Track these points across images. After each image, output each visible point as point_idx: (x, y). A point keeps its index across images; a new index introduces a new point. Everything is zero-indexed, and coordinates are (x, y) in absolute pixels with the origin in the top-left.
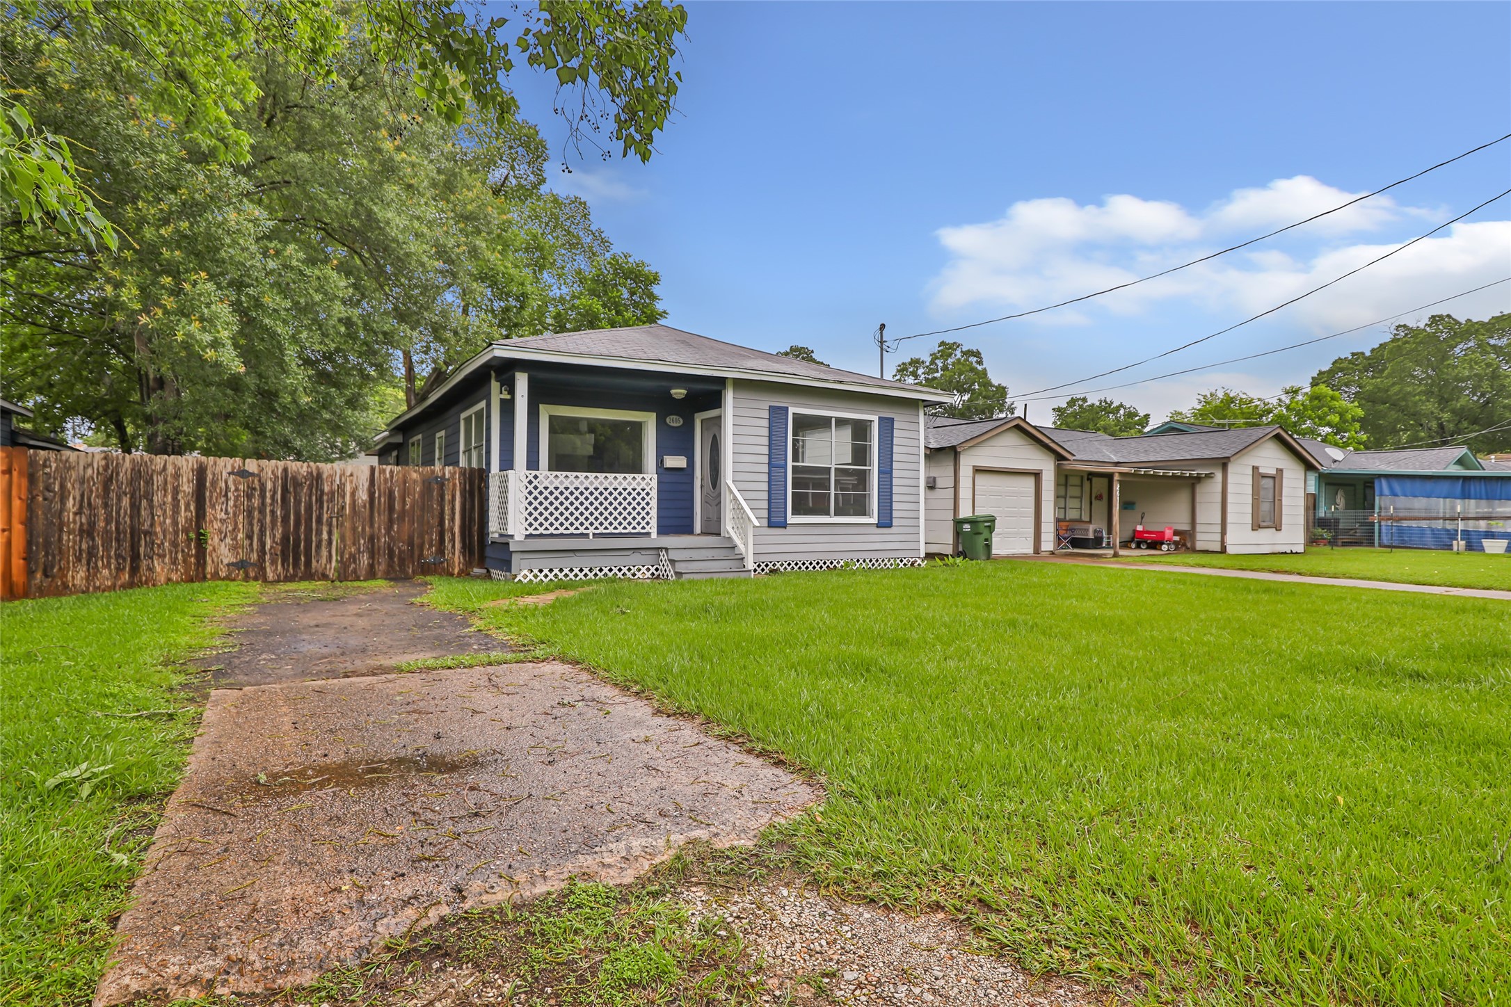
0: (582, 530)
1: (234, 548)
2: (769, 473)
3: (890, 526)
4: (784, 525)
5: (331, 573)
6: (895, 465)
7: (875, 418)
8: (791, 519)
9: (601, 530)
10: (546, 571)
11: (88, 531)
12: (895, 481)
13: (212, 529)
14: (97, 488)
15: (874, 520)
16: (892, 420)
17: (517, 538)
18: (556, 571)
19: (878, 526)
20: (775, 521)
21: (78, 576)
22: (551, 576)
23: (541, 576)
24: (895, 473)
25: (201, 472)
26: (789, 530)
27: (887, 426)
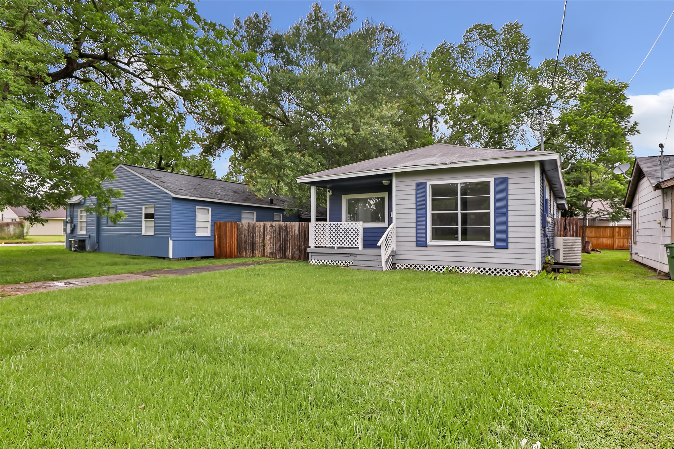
0: (332, 245)
1: (271, 248)
2: (417, 218)
3: (507, 248)
4: (426, 246)
5: (290, 258)
6: (510, 208)
7: (492, 180)
8: (429, 241)
9: (339, 245)
10: (320, 261)
11: (245, 243)
12: (510, 219)
13: (267, 242)
14: (247, 232)
15: (492, 243)
16: (507, 179)
17: (311, 248)
18: (323, 261)
19: (496, 247)
20: (421, 243)
21: (244, 254)
22: (321, 263)
23: (318, 262)
24: (510, 213)
25: (264, 226)
26: (429, 248)
27: (502, 184)
